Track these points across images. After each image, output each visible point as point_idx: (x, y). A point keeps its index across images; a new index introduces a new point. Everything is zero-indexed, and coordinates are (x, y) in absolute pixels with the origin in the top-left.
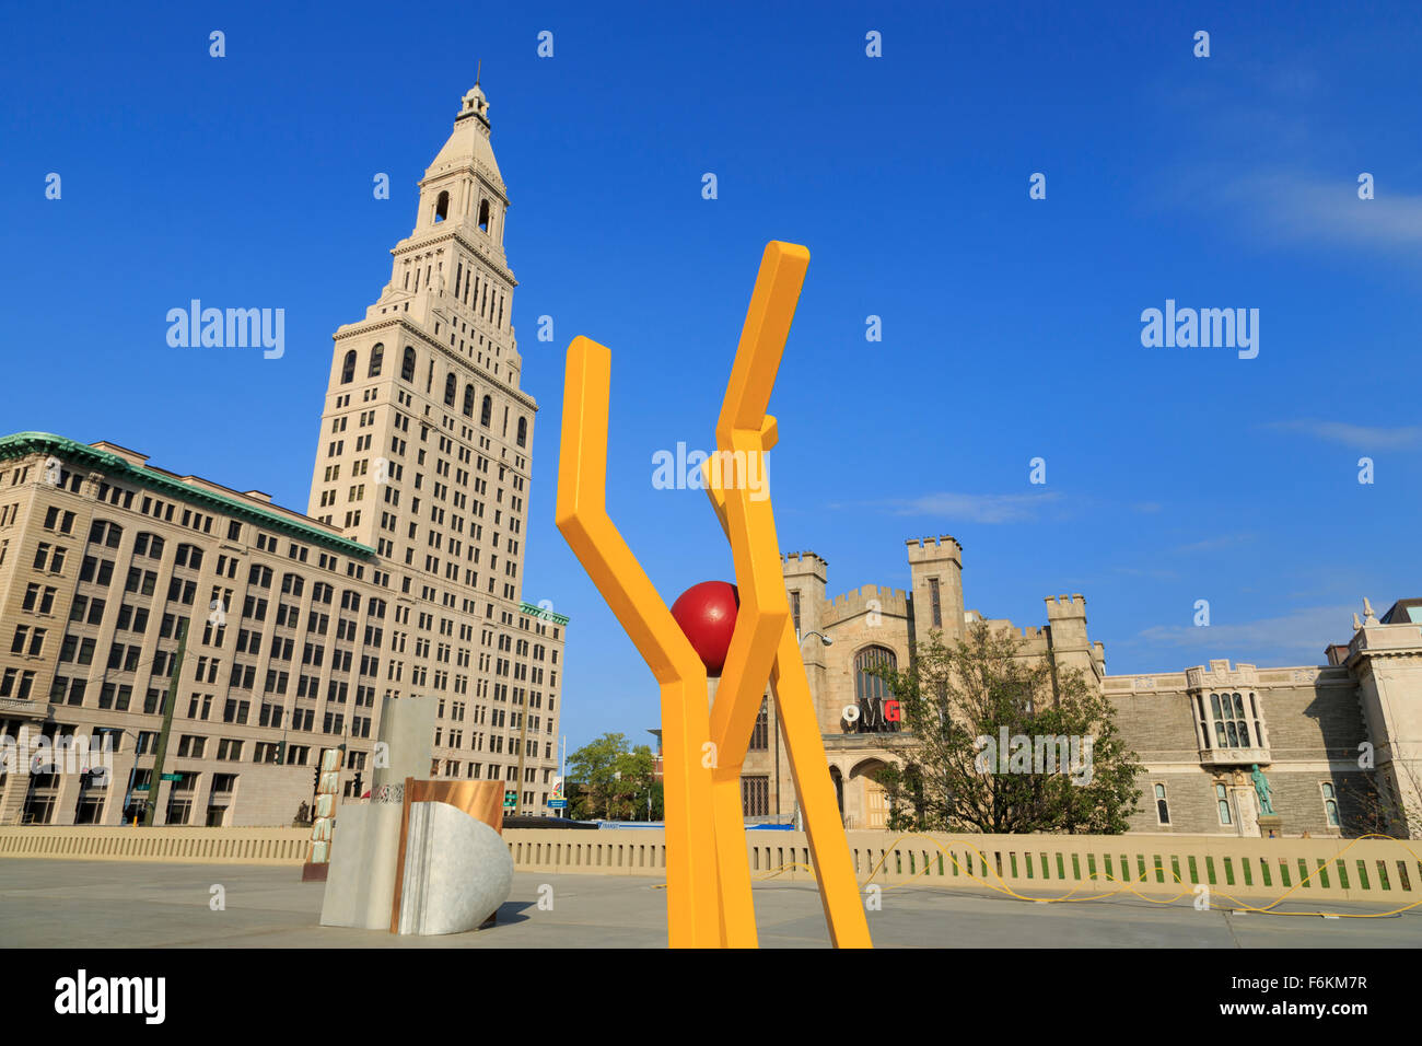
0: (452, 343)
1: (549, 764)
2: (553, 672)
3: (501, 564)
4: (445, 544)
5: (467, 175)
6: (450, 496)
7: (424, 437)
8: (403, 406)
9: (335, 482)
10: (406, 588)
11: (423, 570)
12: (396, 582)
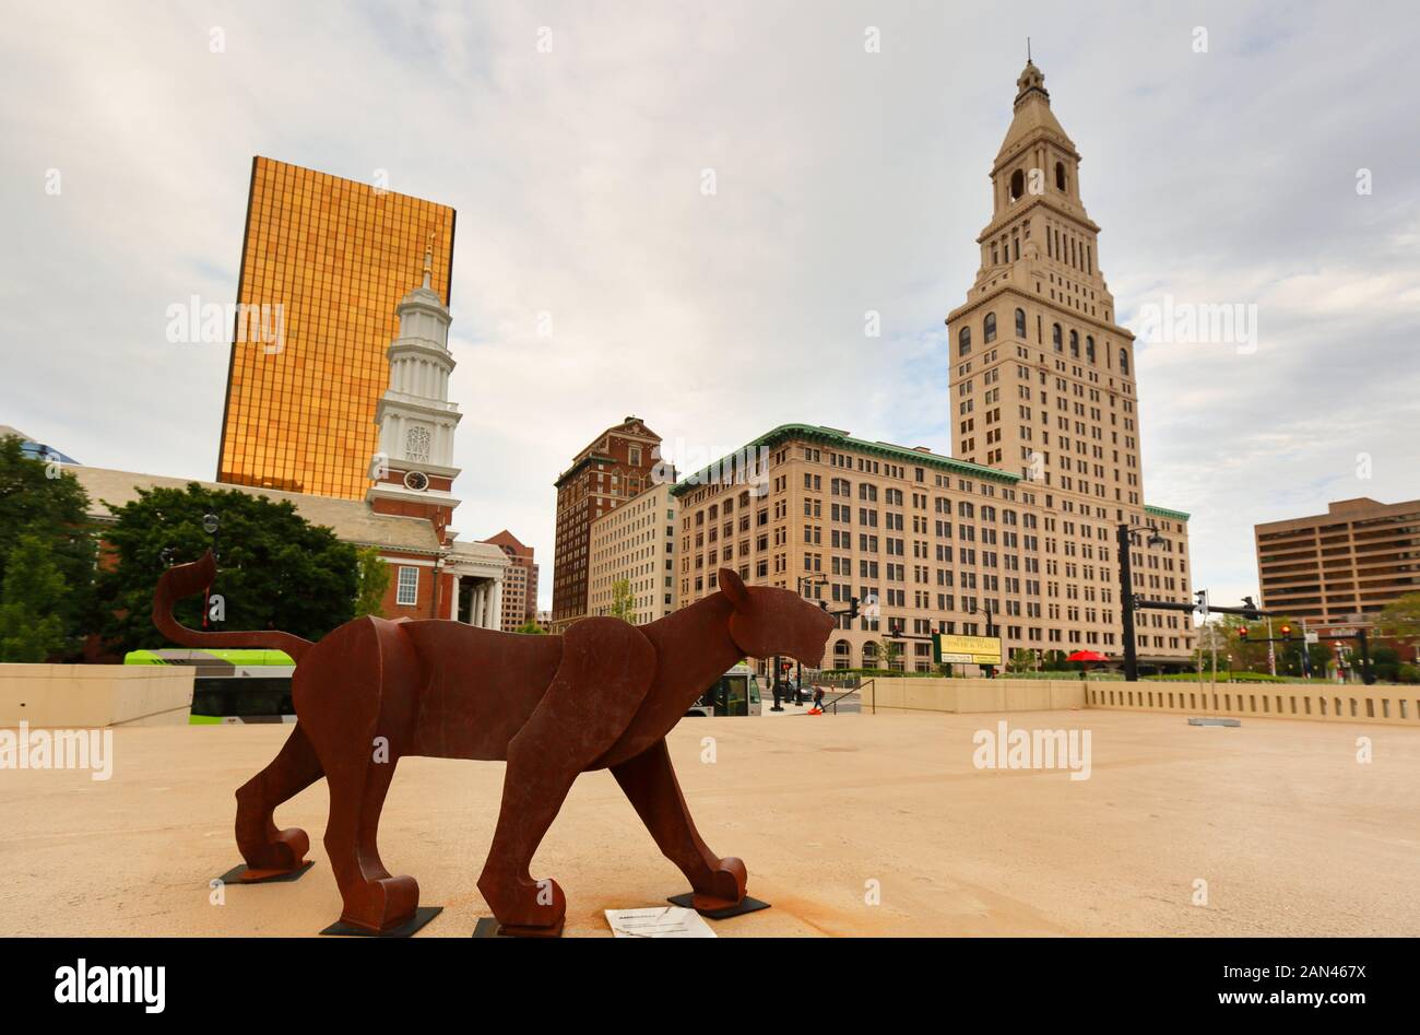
0: (1053, 297)
1: (1189, 634)
2: (1182, 561)
3: (1123, 477)
4: (1074, 466)
5: (1041, 144)
6: (1072, 426)
7: (1043, 381)
8: (1022, 359)
9: (972, 432)
10: (1049, 504)
11: (1060, 487)
12: (1041, 500)
